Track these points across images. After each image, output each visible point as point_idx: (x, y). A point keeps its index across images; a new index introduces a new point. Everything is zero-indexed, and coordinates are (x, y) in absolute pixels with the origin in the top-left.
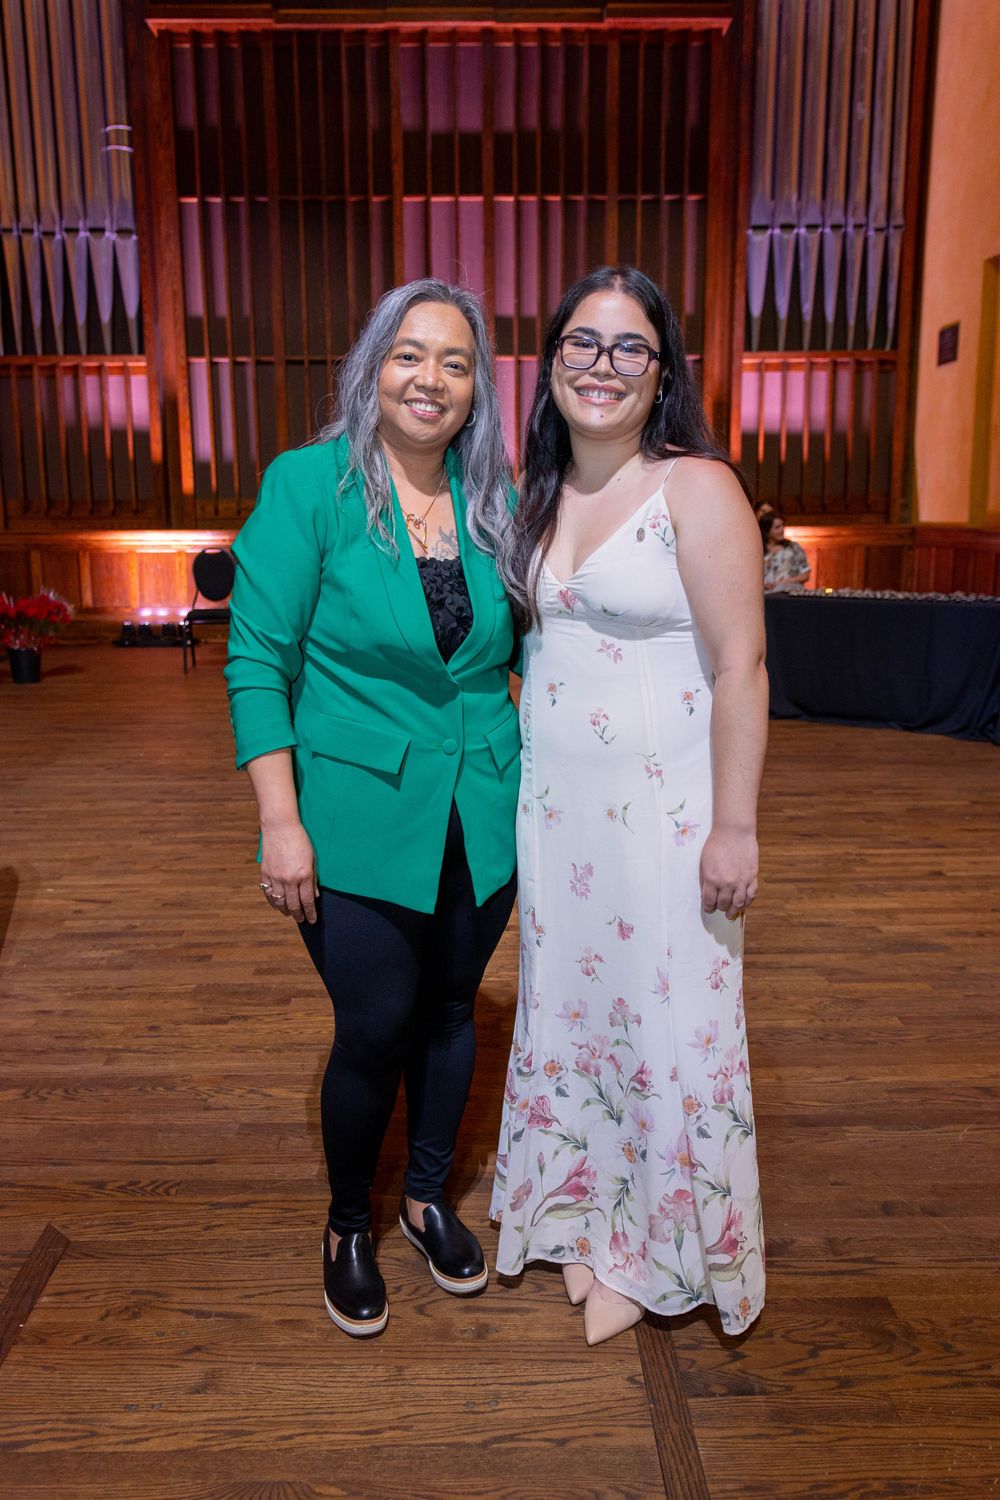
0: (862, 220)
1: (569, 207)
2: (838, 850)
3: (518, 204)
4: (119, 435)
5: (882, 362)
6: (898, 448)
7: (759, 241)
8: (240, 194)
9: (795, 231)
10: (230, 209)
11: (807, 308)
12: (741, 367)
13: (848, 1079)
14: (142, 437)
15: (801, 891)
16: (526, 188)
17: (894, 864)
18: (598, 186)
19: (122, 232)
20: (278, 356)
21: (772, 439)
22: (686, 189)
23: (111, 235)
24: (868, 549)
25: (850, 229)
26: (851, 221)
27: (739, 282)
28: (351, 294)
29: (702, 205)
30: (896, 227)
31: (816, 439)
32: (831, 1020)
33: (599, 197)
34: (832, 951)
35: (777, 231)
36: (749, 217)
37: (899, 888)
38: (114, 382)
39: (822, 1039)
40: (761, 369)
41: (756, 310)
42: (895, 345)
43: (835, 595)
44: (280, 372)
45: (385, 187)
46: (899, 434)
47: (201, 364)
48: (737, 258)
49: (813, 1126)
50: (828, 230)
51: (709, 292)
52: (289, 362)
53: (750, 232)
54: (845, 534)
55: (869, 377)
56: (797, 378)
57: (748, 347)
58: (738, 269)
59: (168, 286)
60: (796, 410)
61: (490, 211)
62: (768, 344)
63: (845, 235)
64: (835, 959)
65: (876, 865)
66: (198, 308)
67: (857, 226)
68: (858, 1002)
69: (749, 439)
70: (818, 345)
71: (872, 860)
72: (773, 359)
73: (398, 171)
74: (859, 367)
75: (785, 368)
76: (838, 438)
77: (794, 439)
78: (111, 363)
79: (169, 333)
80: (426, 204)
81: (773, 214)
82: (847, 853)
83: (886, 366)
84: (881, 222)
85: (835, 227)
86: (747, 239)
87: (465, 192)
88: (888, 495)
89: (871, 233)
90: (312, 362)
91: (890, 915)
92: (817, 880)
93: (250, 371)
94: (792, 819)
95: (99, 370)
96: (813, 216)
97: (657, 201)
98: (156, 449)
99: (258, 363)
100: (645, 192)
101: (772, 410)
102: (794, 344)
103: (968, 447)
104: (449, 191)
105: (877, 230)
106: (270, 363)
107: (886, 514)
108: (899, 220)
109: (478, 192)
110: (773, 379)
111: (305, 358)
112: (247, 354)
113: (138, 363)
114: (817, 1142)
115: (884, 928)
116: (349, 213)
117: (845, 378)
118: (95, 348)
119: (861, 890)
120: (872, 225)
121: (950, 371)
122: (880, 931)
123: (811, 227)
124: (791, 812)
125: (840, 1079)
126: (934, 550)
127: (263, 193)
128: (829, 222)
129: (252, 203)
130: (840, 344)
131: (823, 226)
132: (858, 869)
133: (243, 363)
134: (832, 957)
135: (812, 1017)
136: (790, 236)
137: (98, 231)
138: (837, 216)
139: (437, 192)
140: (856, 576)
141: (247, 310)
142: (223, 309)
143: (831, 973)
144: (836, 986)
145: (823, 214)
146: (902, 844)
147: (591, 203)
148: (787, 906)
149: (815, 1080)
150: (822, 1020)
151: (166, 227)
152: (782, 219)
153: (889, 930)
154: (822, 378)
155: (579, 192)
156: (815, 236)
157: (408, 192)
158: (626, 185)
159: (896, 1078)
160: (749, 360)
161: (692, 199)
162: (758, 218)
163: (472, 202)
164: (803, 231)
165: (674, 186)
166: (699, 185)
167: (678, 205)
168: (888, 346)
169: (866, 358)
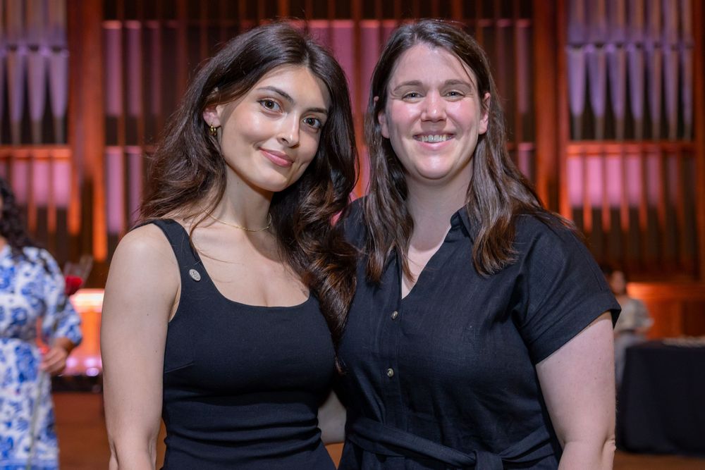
0: (657, 38)
3: (382, 29)
4: (42, 212)
5: (684, 150)
7: (576, 60)
8: (154, 19)
9: (605, 49)
10: (146, 33)
11: (619, 108)
12: (567, 155)
14: (62, 214)
16: (388, 15)
19: (56, 49)
21: (597, 213)
22: (517, 16)
23: (45, 52)
25: (650, 47)
26: (650, 42)
27: (562, 87)
29: (530, 30)
30: (688, 45)
31: (633, 212)
35: (590, 49)
36: (567, 37)
38: (40, 169)
40: (584, 156)
41: (578, 107)
42: (693, 135)
47: (116, 153)
48: (558, 69)
50: (631, 49)
51: (539, 96)
53: (569, 49)
54: (664, 291)
55: (674, 164)
56: (614, 164)
57: (572, 137)
58: (560, 77)
59: (90, 91)
60: (615, 188)
61: (358, 34)
62: (588, 134)
63: (646, 54)
66: (116, 107)
67: (655, 46)
69: (578, 213)
70: (629, 135)
72: (593, 147)
74: (665, 154)
75: (603, 154)
76: (652, 212)
77: (615, 213)
78: (40, 152)
79: (89, 129)
81: (587, 35)
83: (686, 153)
84: (674, 41)
85: (639, 46)
86: (566, 56)
87: (339, 18)
88: (696, 258)
89: (667, 51)
95: (29, 159)
96: (619, 36)
97: (493, 27)
98: (74, 222)
100: (484, 18)
101: (595, 188)
102: (610, 135)
104: (325, 16)
105: (673, 48)
108: (688, 38)
109: (348, 17)
110: (594, 164)
113: (62, 152)
117: (654, 163)
118: (27, 139)
120: (667, 44)
123: (619, 46)
127: (174, 19)
129: (164, 27)
130: (647, 135)
131: (628, 44)
136: (601, 53)
137: (34, 48)
138: (638, 36)
141: (157, 109)
142: (137, 108)
145: (628, 33)
151: (92, 45)
152: (595, 38)
154: (634, 164)
156: (621, 53)
158: (469, 13)
160: (573, 149)
161: (521, 24)
162: (575, 37)
163: (343, 26)
164: (611, 49)
165: (508, 14)
166: (527, 13)
167: (510, 30)
168: (687, 137)
169: (670, 147)
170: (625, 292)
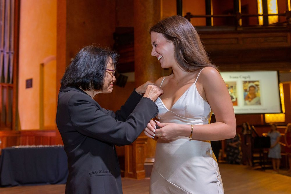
0: (2, 49)
5: (9, 87)
6: (14, 110)
30: (12, 53)
42: (12, 82)
46: (14, 106)
55: (5, 91)
74: (3, 87)
83: (10, 88)
84: (8, 51)
88: (12, 123)
89: (5, 54)
103: (38, 110)
105: (7, 53)
107: (11, 128)
108: (12, 51)
120: (5, 52)
121: (30, 90)
126: (27, 137)
168: (10, 83)
169: (4, 85)
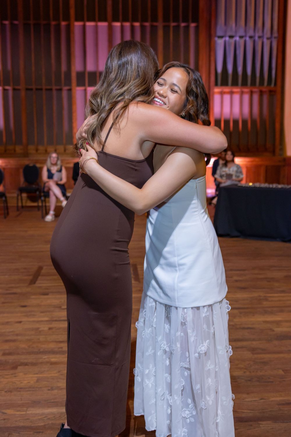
0: (260, 34)
1: (143, 28)
2: (255, 295)
3: (122, 27)
5: (271, 91)
6: (278, 126)
7: (220, 43)
8: (6, 20)
9: (234, 39)
10: (2, 26)
11: (240, 69)
12: (214, 93)
13: (262, 399)
15: (241, 313)
16: (125, 20)
17: (280, 301)
18: (154, 19)
20: (22, 86)
21: (227, 122)
22: (190, 20)
24: (267, 167)
25: (256, 38)
26: (257, 35)
27: (212, 59)
28: (53, 61)
29: (197, 28)
30: (275, 38)
31: (245, 122)
32: (253, 372)
33: (155, 24)
34: (254, 340)
35: (227, 39)
36: (215, 33)
37: (282, 311)
39: (250, 381)
40: (222, 93)
41: (220, 69)
42: (275, 84)
43: (253, 186)
44: (23, 93)
45: (67, 18)
46: (278, 119)
48: (211, 49)
49: (246, 421)
50: (248, 39)
51: (200, 63)
52: (27, 89)
53: (216, 39)
54: (257, 160)
55: (265, 98)
56: (237, 97)
57: (216, 84)
58: (212, 54)
60: (236, 110)
61: (111, 29)
62: (224, 83)
63: (254, 42)
64: (255, 344)
65: (272, 301)
67: (259, 37)
68: (265, 363)
69: (217, 122)
70: (244, 84)
71: (270, 299)
72: (226, 89)
73: (72, 12)
74: (261, 93)
75: (231, 93)
76: (254, 122)
77: (236, 122)
80: (84, 27)
81: (226, 32)
82: (260, 296)
83: (272, 93)
84: (269, 35)
85: (251, 37)
86: (215, 42)
87: (100, 20)
88: (274, 145)
89: (265, 40)
90: (37, 89)
91: (278, 323)
92: (247, 308)
93: (10, 93)
94: (236, 281)
96: (241, 32)
97: (178, 27)
99: (14, 89)
100: (174, 21)
101: (227, 110)
102: (235, 83)
104: (93, 20)
105: (268, 39)
106: (19, 90)
107: (274, 152)
108: (275, 34)
109: (105, 20)
110: (227, 98)
111: (34, 87)
112: (9, 85)
114: (248, 429)
115: (276, 329)
116: (52, 29)
117: (256, 97)
119: (265, 312)
120: (265, 37)
122: (273, 331)
123: (241, 37)
124: (236, 278)
125: (257, 399)
127: (16, 19)
128: (248, 35)
129: (12, 24)
130: (253, 83)
131: (246, 36)
132: (265, 303)
133: (7, 90)
134: (254, 343)
135: (245, 370)
136: (232, 41)
138: (251, 33)
139: (89, 20)
140: (262, 178)
141: (9, 67)
143: (253, 350)
144: (256, 356)
145: (246, 31)
146: (283, 292)
147: (152, 26)
148: (235, 320)
149: (247, 400)
150: (250, 372)
152: (229, 33)
153: (278, 330)
154: (246, 97)
155: (147, 21)
156: (242, 41)
157: (77, 20)
158: (166, 19)
159: (281, 398)
160: (217, 90)
161: (193, 25)
162: (219, 33)
163: (103, 25)
164: (237, 38)
165: (185, 20)
166: (195, 19)
167: (187, 28)
168: (273, 85)
169: (264, 90)
170: (233, 161)
